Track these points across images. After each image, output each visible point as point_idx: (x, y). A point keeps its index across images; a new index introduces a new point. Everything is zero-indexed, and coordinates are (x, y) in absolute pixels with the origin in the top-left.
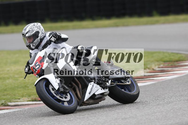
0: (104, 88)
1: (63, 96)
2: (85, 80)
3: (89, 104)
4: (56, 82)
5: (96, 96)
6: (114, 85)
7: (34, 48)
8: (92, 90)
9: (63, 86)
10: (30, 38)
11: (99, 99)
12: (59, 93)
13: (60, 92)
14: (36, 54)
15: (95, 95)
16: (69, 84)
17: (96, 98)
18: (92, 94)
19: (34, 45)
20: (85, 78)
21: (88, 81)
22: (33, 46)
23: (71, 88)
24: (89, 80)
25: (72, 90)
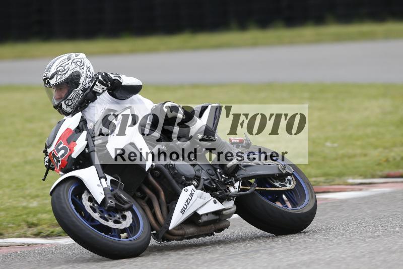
0: (221, 200)
1: (115, 217)
2: (174, 182)
3: (186, 237)
4: (98, 185)
5: (200, 219)
6: (248, 192)
7: (69, 110)
8: (188, 204)
9: (116, 195)
10: (61, 89)
11: (211, 224)
12: (105, 210)
13: (106, 208)
14: (60, 123)
15: (199, 214)
16: (138, 191)
17: (200, 223)
18: (188, 213)
19: (70, 104)
20: (173, 178)
21: (181, 184)
22: (68, 105)
23: (143, 199)
24: (183, 181)
25: (146, 204)
